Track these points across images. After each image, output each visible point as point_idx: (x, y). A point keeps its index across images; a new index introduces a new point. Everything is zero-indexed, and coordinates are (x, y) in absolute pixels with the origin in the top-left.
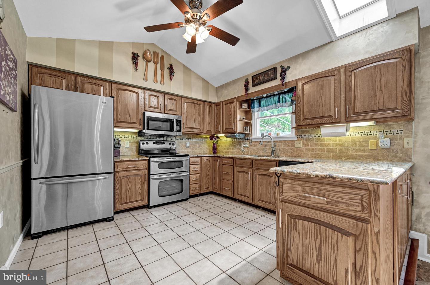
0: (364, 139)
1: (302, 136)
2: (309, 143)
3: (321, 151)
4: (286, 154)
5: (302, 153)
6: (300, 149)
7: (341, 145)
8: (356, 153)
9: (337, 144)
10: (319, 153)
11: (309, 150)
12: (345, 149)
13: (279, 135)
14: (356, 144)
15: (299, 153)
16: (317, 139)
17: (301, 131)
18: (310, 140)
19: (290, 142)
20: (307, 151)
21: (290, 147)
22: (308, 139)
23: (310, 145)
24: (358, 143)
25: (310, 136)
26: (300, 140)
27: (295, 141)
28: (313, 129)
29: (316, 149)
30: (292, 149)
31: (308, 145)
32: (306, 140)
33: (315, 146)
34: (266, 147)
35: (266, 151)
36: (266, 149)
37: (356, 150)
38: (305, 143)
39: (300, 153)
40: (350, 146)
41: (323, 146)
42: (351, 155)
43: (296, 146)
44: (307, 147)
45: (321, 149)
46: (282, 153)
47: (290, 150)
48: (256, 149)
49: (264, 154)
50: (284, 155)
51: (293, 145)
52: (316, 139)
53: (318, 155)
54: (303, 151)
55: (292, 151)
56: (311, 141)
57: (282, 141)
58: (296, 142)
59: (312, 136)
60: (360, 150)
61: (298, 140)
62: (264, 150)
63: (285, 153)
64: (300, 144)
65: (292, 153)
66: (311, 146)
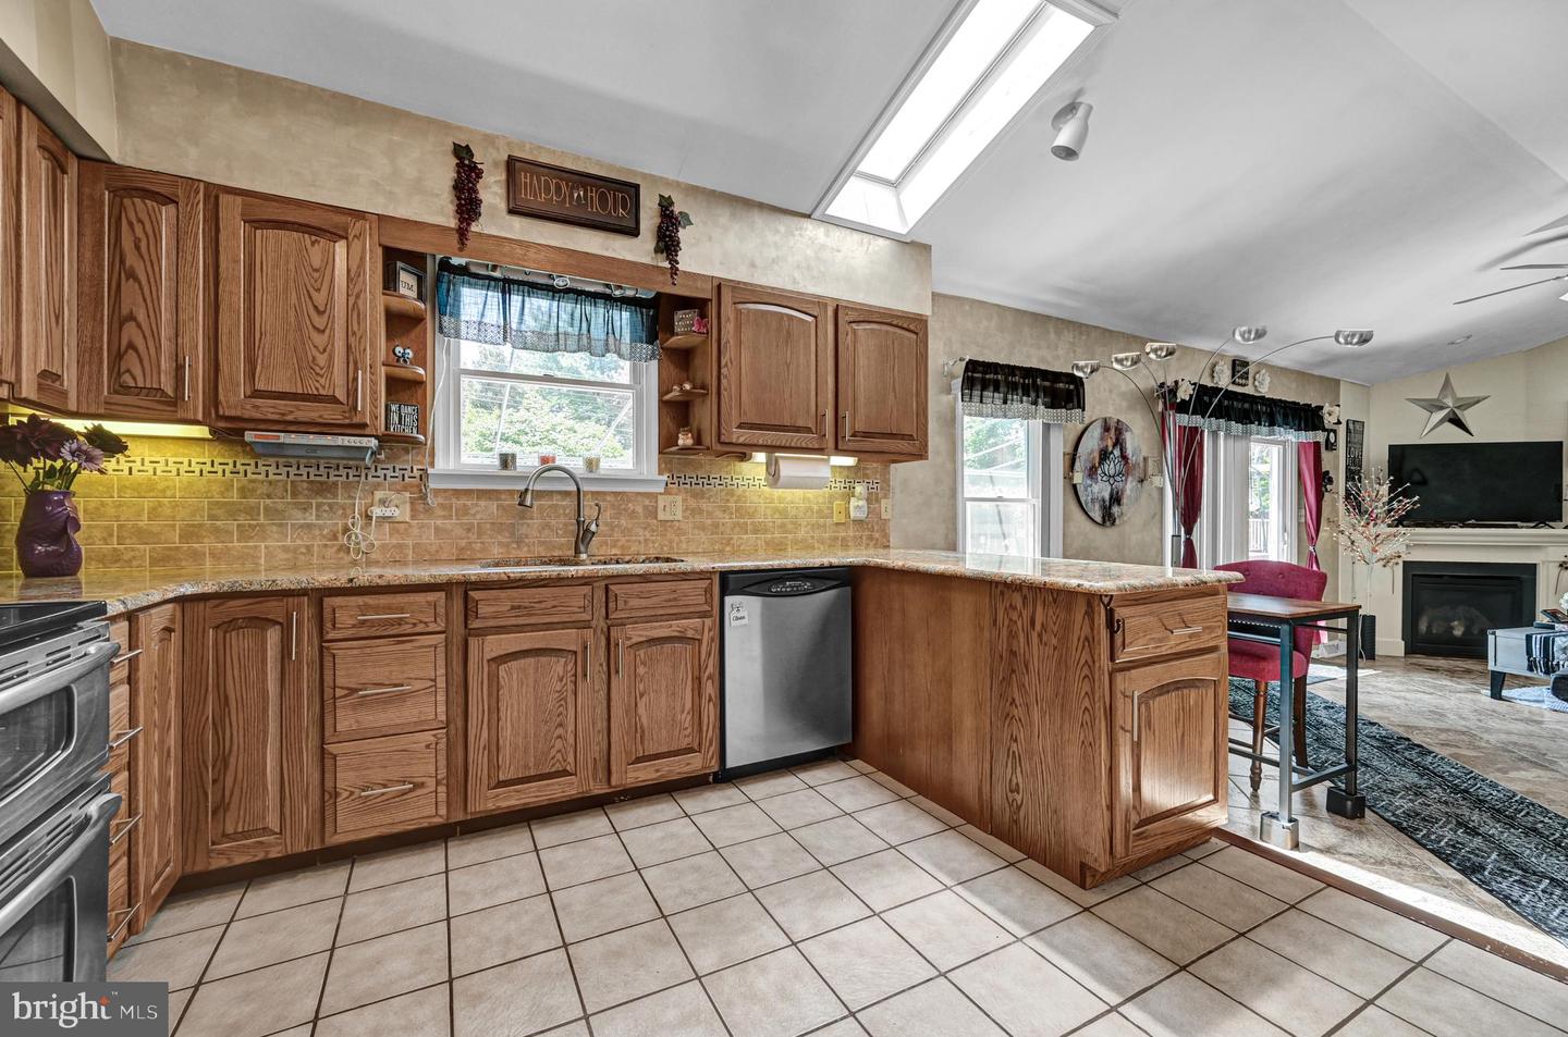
0: (824, 497)
1: (682, 480)
2: (704, 505)
3: (737, 529)
4: (622, 547)
5: (683, 538)
6: (677, 524)
7: (784, 513)
8: (812, 534)
9: (776, 510)
10: (732, 538)
11: (703, 528)
12: (792, 523)
13: (597, 466)
14: (811, 509)
15: (671, 542)
16: (727, 494)
17: (675, 462)
18: (707, 496)
19: (640, 498)
20: (696, 531)
22: (702, 491)
23: (707, 512)
24: (815, 508)
25: (706, 481)
26: (676, 495)
27: (659, 497)
28: (713, 458)
29: (723, 524)
30: (649, 525)
31: (701, 511)
32: (695, 495)
33: (718, 513)
34: (524, 518)
35: (527, 536)
37: (813, 525)
38: (692, 503)
39: (676, 539)
40: (801, 514)
41: (742, 517)
42: (804, 540)
43: (661, 516)
44: (698, 519)
45: (738, 523)
46: (606, 543)
47: (639, 531)
48: (459, 531)
51: (653, 513)
52: (723, 493)
53: (728, 544)
54: (684, 534)
55: (648, 535)
56: (708, 499)
57: (604, 493)
58: (661, 502)
59: (712, 481)
60: (819, 526)
61: (667, 492)
62: (513, 534)
64: (673, 508)
65: (646, 540)
66: (710, 514)
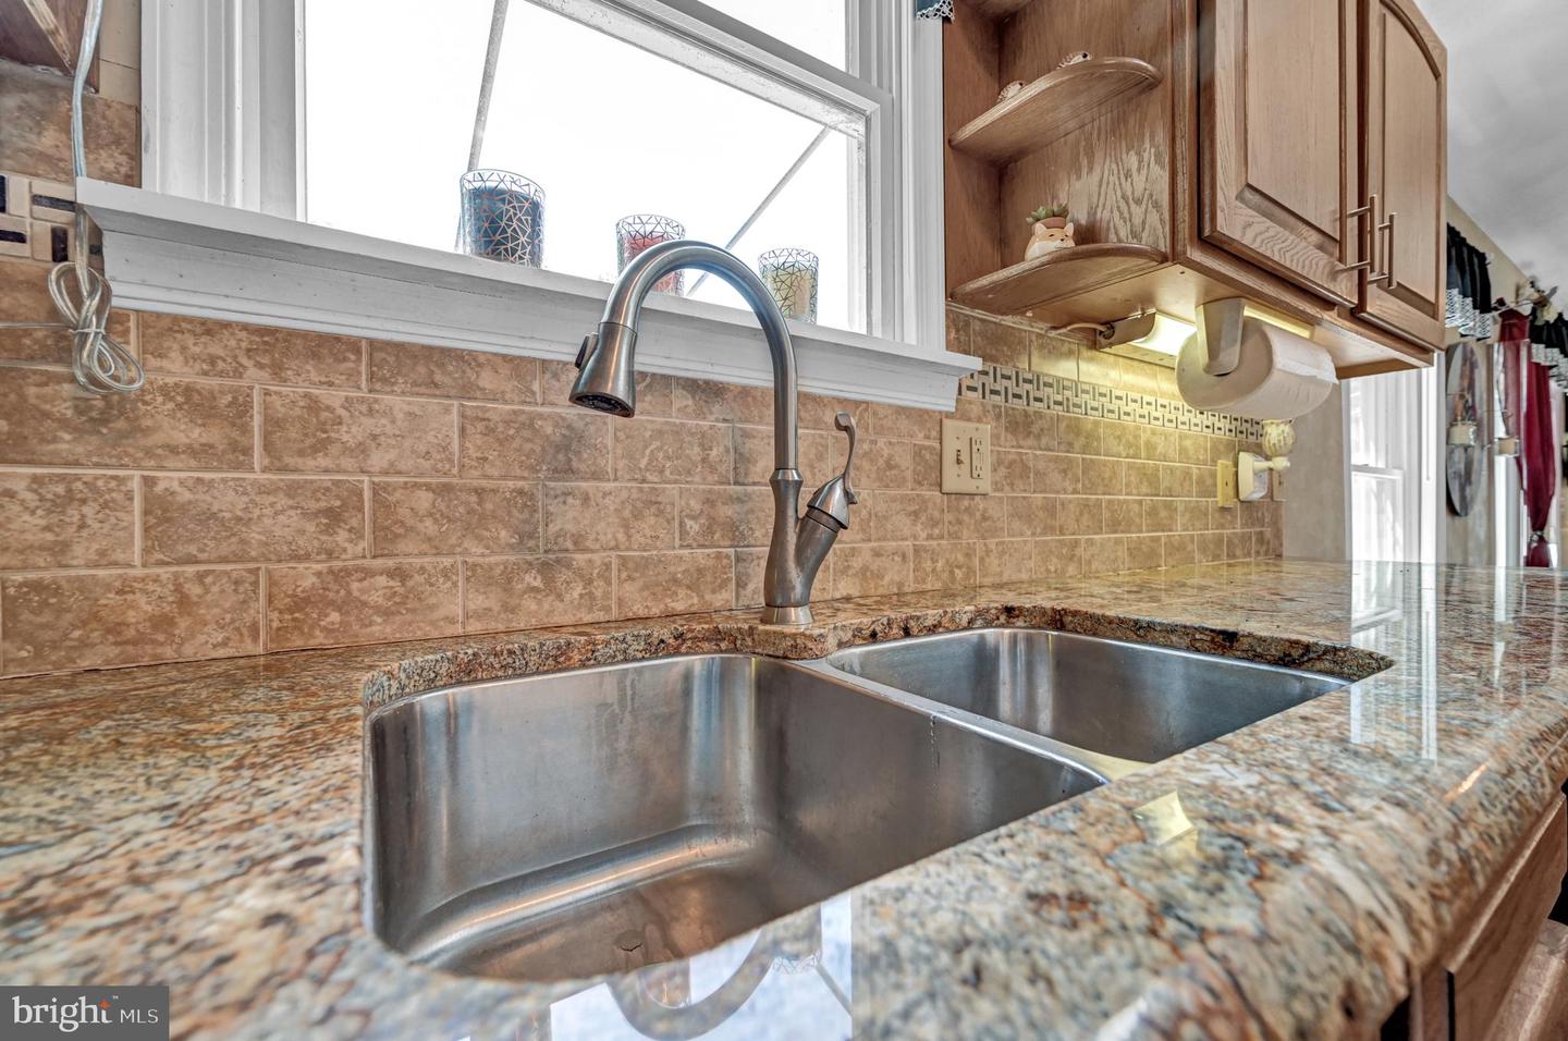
0: (1206, 449)
1: (989, 381)
2: (1030, 454)
3: (1086, 518)
6: (981, 503)
7: (1154, 481)
10: (1077, 543)
11: (1027, 515)
15: (969, 554)
16: (1068, 428)
17: (977, 326)
18: (1036, 430)
19: (903, 425)
20: (1016, 524)
21: (901, 482)
22: (1027, 415)
23: (1037, 473)
24: (1196, 470)
25: (1032, 390)
26: (979, 420)
27: (946, 424)
29: (1062, 506)
30: (924, 504)
31: (1024, 470)
32: (1013, 427)
33: (1055, 478)
34: (569, 471)
36: (567, 518)
37: (1193, 510)
38: (1009, 446)
40: (1177, 487)
41: (1094, 487)
43: (951, 480)
44: (1019, 490)
45: (1087, 503)
47: (902, 523)
49: (532, 611)
50: (842, 591)
51: (934, 471)
52: (1062, 425)
53: (1072, 558)
54: (994, 533)
55: (922, 536)
56: (1038, 437)
58: (951, 438)
59: (1044, 391)
61: (962, 411)
63: (857, 563)
64: (974, 457)
66: (1040, 479)
